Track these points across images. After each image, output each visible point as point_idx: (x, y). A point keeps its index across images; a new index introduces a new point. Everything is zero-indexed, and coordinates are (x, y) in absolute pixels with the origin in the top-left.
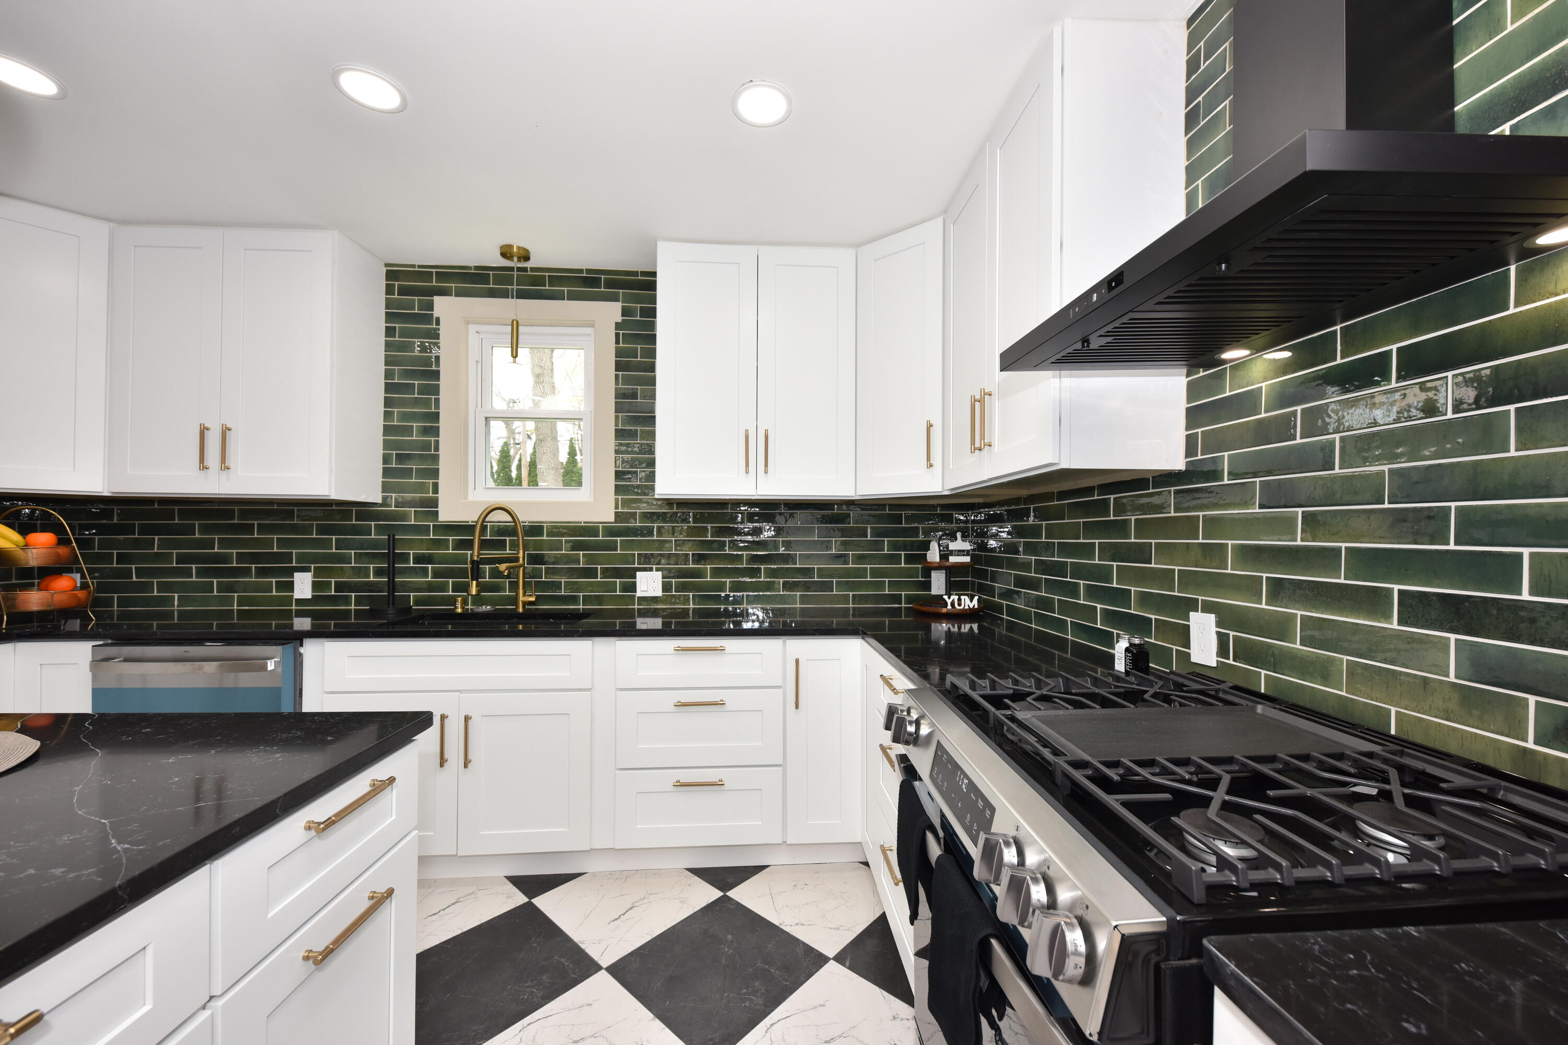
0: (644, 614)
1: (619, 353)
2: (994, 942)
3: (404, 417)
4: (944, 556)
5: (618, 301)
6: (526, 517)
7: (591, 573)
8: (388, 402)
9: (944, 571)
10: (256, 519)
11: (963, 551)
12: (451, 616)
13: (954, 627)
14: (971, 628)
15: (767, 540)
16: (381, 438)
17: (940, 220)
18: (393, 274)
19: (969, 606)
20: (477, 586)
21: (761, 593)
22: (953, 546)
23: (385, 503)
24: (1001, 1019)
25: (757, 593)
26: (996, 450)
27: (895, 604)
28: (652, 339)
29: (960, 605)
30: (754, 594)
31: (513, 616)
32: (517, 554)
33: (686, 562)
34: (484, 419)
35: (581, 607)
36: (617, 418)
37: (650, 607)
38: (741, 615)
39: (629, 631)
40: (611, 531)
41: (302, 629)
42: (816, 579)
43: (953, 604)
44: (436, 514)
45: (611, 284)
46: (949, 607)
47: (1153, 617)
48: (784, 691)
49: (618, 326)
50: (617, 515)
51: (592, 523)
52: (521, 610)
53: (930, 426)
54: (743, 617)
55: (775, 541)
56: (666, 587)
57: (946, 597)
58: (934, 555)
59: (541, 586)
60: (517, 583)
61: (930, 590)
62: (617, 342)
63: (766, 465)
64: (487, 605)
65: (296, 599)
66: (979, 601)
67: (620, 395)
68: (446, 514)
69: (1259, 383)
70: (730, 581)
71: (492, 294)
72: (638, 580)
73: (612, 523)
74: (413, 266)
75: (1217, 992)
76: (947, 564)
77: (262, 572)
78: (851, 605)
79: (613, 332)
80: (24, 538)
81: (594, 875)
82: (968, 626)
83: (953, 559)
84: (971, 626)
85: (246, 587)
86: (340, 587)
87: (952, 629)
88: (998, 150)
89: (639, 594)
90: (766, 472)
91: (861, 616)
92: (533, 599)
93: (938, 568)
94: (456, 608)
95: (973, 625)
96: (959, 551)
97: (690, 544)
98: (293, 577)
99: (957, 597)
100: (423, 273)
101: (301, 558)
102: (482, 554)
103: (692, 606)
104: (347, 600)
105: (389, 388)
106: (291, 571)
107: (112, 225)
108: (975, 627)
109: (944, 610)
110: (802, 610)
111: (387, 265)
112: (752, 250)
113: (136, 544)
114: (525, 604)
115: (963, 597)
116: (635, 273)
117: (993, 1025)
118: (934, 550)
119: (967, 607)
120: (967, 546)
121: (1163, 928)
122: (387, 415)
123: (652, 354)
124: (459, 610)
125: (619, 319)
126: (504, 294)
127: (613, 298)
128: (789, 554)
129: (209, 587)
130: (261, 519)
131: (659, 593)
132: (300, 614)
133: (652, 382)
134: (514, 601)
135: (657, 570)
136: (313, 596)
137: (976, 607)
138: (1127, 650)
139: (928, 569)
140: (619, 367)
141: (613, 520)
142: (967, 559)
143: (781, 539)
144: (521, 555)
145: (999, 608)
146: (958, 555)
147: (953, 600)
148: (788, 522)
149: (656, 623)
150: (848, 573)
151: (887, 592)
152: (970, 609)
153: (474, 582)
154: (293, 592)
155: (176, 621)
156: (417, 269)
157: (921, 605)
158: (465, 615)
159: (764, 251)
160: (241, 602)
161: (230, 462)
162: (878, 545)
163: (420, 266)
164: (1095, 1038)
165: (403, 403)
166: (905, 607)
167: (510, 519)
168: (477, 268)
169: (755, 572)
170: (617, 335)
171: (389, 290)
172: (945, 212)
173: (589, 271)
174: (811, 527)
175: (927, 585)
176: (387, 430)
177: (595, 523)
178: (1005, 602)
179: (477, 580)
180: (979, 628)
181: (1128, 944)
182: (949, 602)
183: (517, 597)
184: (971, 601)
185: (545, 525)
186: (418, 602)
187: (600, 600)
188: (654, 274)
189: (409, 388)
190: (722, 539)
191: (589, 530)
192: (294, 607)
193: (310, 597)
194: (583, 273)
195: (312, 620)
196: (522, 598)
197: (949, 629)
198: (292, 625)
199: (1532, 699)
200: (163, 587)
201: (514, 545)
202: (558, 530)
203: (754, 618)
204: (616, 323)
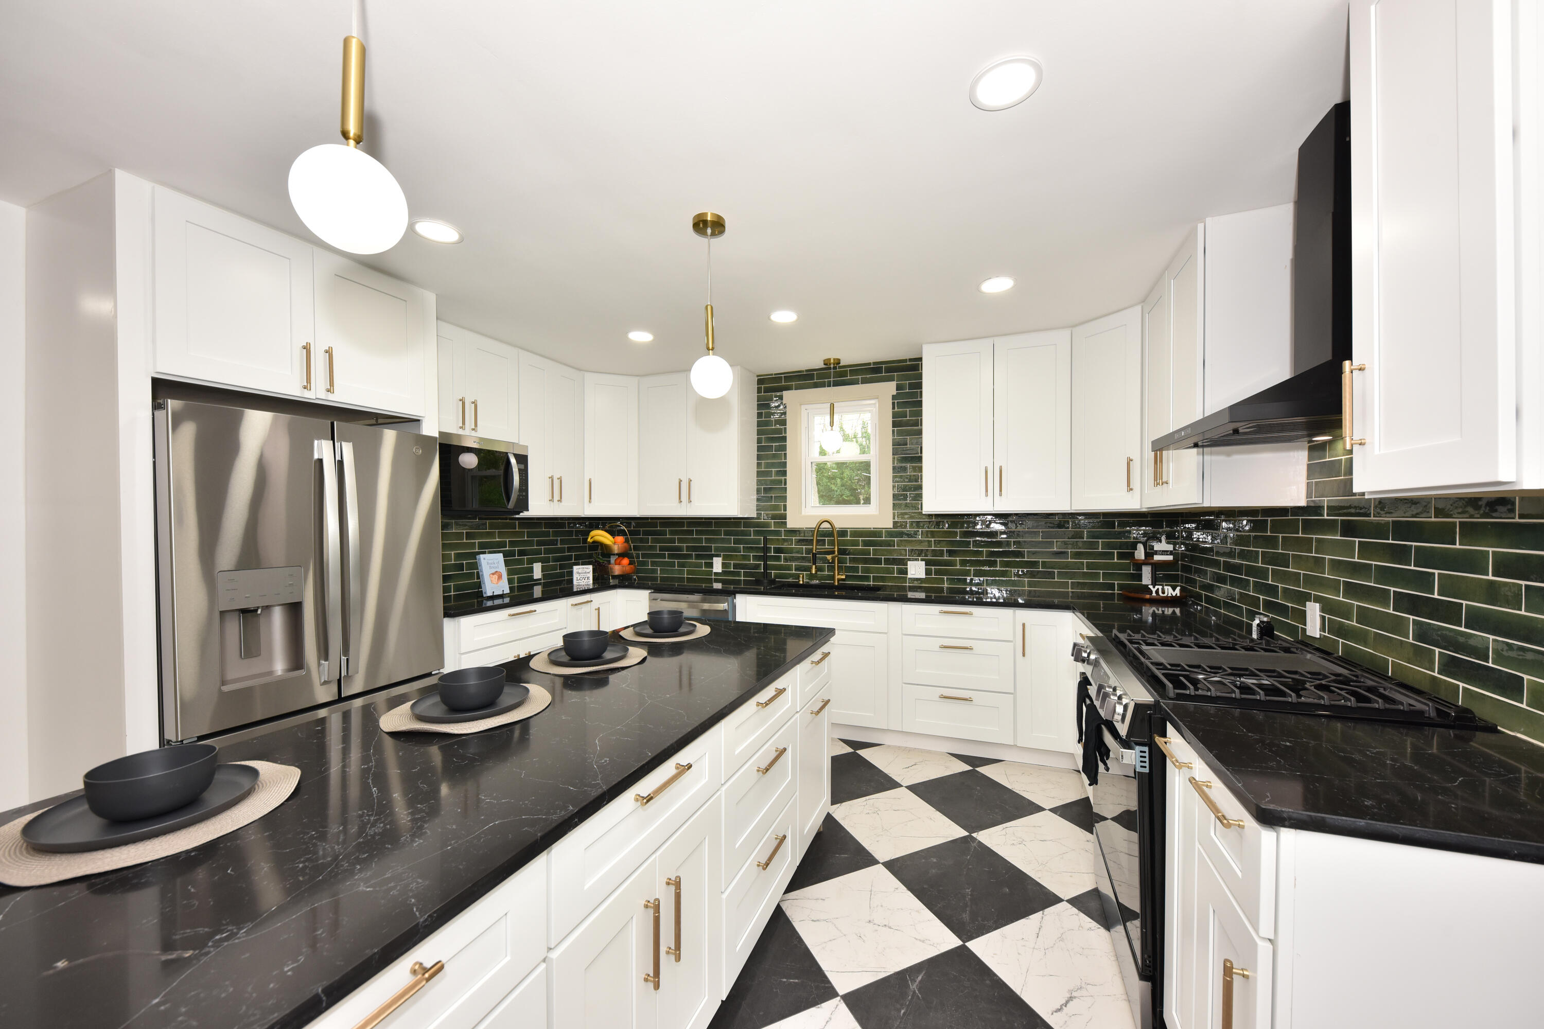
0: (913, 589)
1: (895, 415)
2: (1103, 726)
3: (767, 465)
4: (1150, 554)
5: (894, 380)
6: (838, 525)
7: (878, 561)
8: (759, 457)
9: (1150, 566)
10: (695, 527)
11: (1167, 551)
12: (796, 585)
13: (1158, 610)
14: (1174, 612)
15: (1001, 541)
16: (755, 479)
17: (1139, 308)
18: (761, 381)
19: (1172, 594)
20: (815, 568)
21: (997, 578)
22: (1157, 547)
23: (758, 518)
24: (1107, 759)
25: (994, 578)
26: (1171, 487)
27: (1109, 590)
28: (919, 404)
29: (1163, 593)
30: (991, 579)
31: (831, 587)
32: (834, 548)
33: (942, 555)
34: (810, 463)
35: (872, 583)
36: (894, 458)
37: (917, 585)
38: (982, 593)
39: (904, 599)
40: (890, 533)
41: (717, 588)
42: (1040, 570)
43: (1157, 592)
44: (785, 523)
45: (889, 370)
46: (1154, 594)
47: (1290, 605)
48: (1014, 645)
49: (894, 397)
50: (895, 523)
51: (879, 528)
52: (836, 584)
53: (1130, 461)
54: (984, 595)
55: (1008, 541)
56: (928, 572)
57: (1151, 587)
58: (1140, 553)
59: (848, 569)
60: (834, 567)
61: (1141, 581)
62: (893, 408)
63: (1001, 490)
64: (816, 580)
65: (714, 573)
66: (1181, 591)
67: (895, 443)
68: (791, 524)
69: (1341, 456)
70: (974, 569)
71: (816, 386)
72: (909, 567)
73: (891, 529)
74: (772, 375)
75: (1168, 723)
76: (1152, 561)
77: (698, 557)
78: (1070, 590)
79: (891, 402)
80: (614, 538)
81: (889, 746)
82: (1171, 610)
83: (1157, 558)
84: (1174, 611)
85: (691, 565)
86: (735, 566)
87: (1157, 612)
88: (1172, 281)
89: (909, 576)
90: (1001, 495)
91: (1079, 598)
92: (844, 577)
93: (1145, 563)
94: (799, 581)
95: (1175, 609)
96: (1163, 551)
97: (945, 543)
98: (712, 559)
99: (1161, 587)
100: (776, 378)
101: (717, 549)
102: (819, 549)
103: (946, 585)
104: (738, 574)
105: (760, 449)
106: (711, 556)
107: (638, 378)
108: (1178, 611)
109: (1148, 596)
110: (1030, 592)
111: (758, 376)
112: (989, 342)
113: (641, 540)
114: (839, 580)
115: (1166, 588)
116: (905, 361)
117: (1105, 764)
118: (1140, 550)
119: (1170, 595)
120: (1170, 547)
121: (1153, 703)
122: (759, 465)
123: (919, 414)
124: (801, 582)
125: (895, 393)
126: (822, 385)
127: (890, 379)
128: (1020, 551)
129: (673, 565)
130: (697, 527)
131: (923, 576)
132: (717, 581)
133: (920, 433)
134: (833, 577)
135: (922, 560)
136: (722, 571)
137: (1178, 595)
138: (1258, 625)
139: (1138, 566)
140: (895, 424)
141: (892, 527)
142: (1170, 558)
143: (1012, 540)
144: (836, 549)
145: (1198, 597)
146: (1162, 555)
147: (1158, 589)
148: (1018, 528)
149: (922, 595)
150: (1067, 565)
151: (1101, 581)
152: (1172, 596)
153: (814, 566)
154: (713, 568)
155: (659, 582)
156: (774, 376)
157: (1130, 592)
158: (803, 586)
159: (998, 341)
160: (689, 573)
161: (692, 499)
162: (1094, 545)
163: (775, 374)
164: (1124, 738)
165: (767, 457)
166: (1118, 593)
167: (830, 526)
168: (807, 371)
169: (993, 564)
170: (893, 403)
171: (759, 390)
172: (1143, 301)
173: (875, 363)
174: (1037, 531)
175: (1139, 577)
176: (759, 474)
177: (880, 528)
178: (1204, 592)
179: (815, 564)
180: (1181, 612)
181: (1138, 707)
182: (1154, 590)
183: (834, 575)
184: (1174, 590)
185: (849, 530)
186: (777, 576)
187: (883, 579)
188: (920, 359)
189: (769, 448)
190: (968, 540)
191: (876, 533)
192: (713, 577)
193: (721, 572)
194: (871, 365)
195: (722, 584)
196: (837, 577)
197: (1154, 611)
198: (713, 587)
199: (1437, 650)
200: (653, 563)
201: (832, 543)
202: (857, 533)
203: (992, 596)
204: (893, 396)
